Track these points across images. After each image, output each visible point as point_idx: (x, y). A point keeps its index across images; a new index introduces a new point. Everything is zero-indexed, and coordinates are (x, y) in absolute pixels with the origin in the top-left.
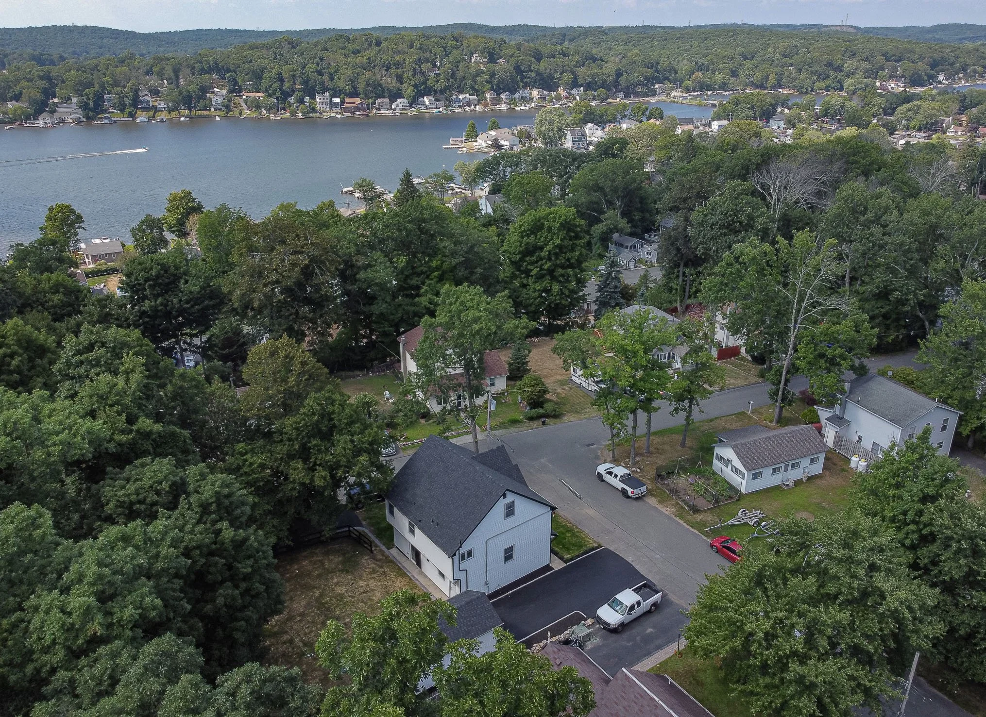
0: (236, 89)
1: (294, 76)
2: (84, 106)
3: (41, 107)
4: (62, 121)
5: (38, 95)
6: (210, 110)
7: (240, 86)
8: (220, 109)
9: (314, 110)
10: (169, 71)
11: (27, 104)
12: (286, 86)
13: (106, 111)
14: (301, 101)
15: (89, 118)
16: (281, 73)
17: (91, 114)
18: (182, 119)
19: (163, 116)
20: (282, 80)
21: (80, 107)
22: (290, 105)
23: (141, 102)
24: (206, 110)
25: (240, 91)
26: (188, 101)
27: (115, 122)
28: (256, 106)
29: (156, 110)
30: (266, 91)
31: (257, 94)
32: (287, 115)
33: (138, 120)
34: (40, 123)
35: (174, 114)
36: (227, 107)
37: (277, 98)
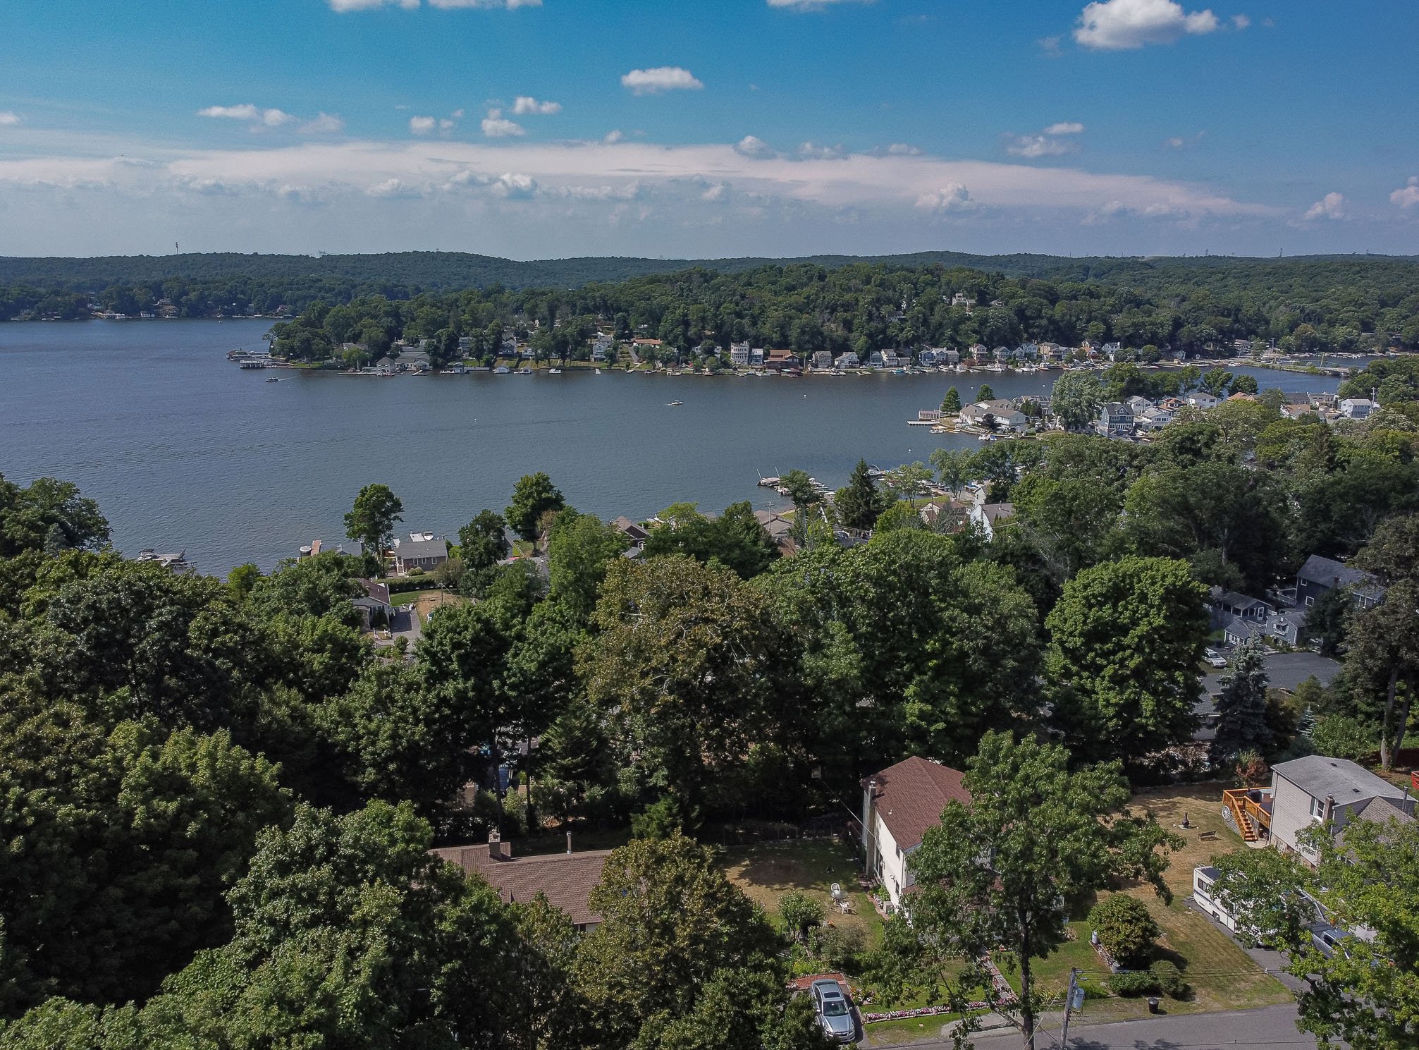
0: (625, 334)
1: (703, 319)
2: (433, 351)
3: (382, 350)
4: (404, 369)
5: (381, 335)
6: (589, 360)
7: (631, 331)
8: (602, 360)
9: (726, 365)
10: (543, 309)
11: (366, 347)
12: (692, 331)
13: (459, 358)
14: (710, 352)
15: (437, 367)
16: (686, 315)
17: (440, 361)
18: (552, 371)
19: (529, 366)
20: (686, 324)
21: (428, 352)
22: (695, 356)
23: (503, 347)
24: (584, 360)
25: (630, 336)
26: (561, 347)
27: (468, 372)
28: (650, 356)
29: (521, 358)
30: (664, 337)
31: (653, 341)
32: (690, 369)
33: (496, 371)
34: (377, 371)
35: (543, 365)
36: (612, 357)
37: (679, 348)
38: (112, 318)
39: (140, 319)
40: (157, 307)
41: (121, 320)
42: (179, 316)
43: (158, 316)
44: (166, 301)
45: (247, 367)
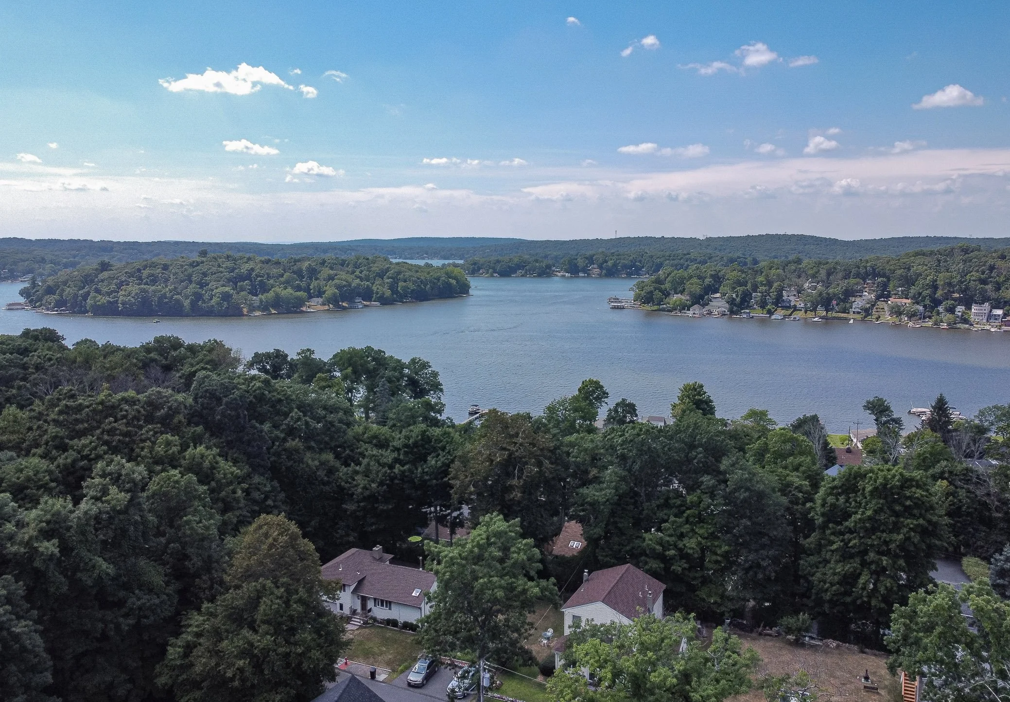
0: (883, 295)
1: (950, 284)
2: (731, 302)
3: (700, 299)
4: (710, 313)
5: (698, 290)
6: (849, 313)
7: (889, 292)
8: (859, 313)
9: (965, 321)
10: (823, 273)
11: (688, 298)
12: (939, 294)
13: (748, 307)
14: (951, 310)
15: (732, 312)
16: (936, 281)
17: (735, 308)
18: (816, 319)
19: (799, 315)
20: (935, 288)
21: (728, 302)
22: (938, 313)
23: (783, 301)
24: (844, 312)
25: (888, 296)
26: (826, 302)
27: (752, 317)
28: (897, 312)
29: (795, 309)
30: (913, 298)
31: (905, 301)
32: (930, 324)
33: (773, 317)
34: (690, 313)
35: (810, 314)
36: (867, 312)
37: (925, 306)
38: (563, 276)
39: (578, 277)
40: (590, 270)
41: (568, 277)
42: (600, 276)
43: (589, 275)
44: (595, 266)
45: (614, 308)
